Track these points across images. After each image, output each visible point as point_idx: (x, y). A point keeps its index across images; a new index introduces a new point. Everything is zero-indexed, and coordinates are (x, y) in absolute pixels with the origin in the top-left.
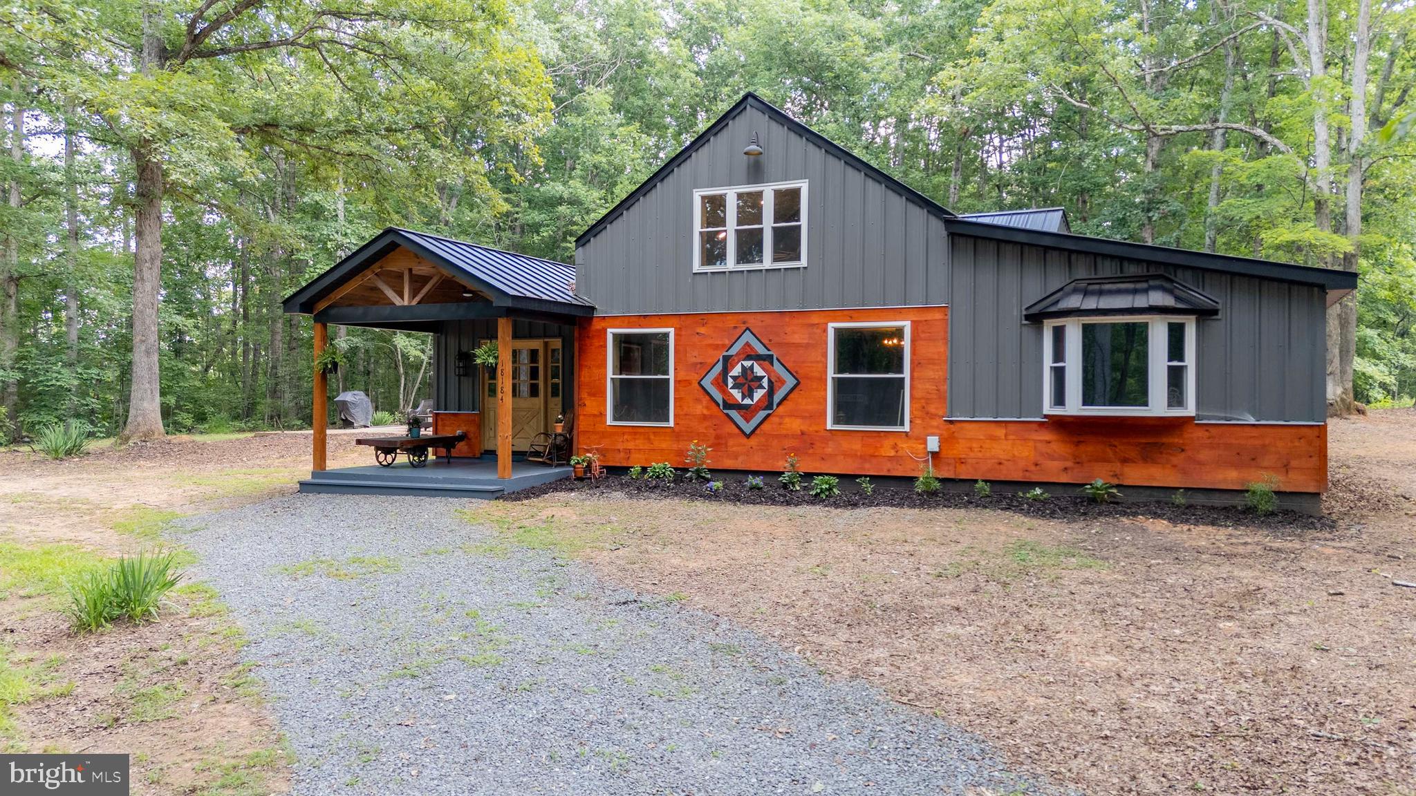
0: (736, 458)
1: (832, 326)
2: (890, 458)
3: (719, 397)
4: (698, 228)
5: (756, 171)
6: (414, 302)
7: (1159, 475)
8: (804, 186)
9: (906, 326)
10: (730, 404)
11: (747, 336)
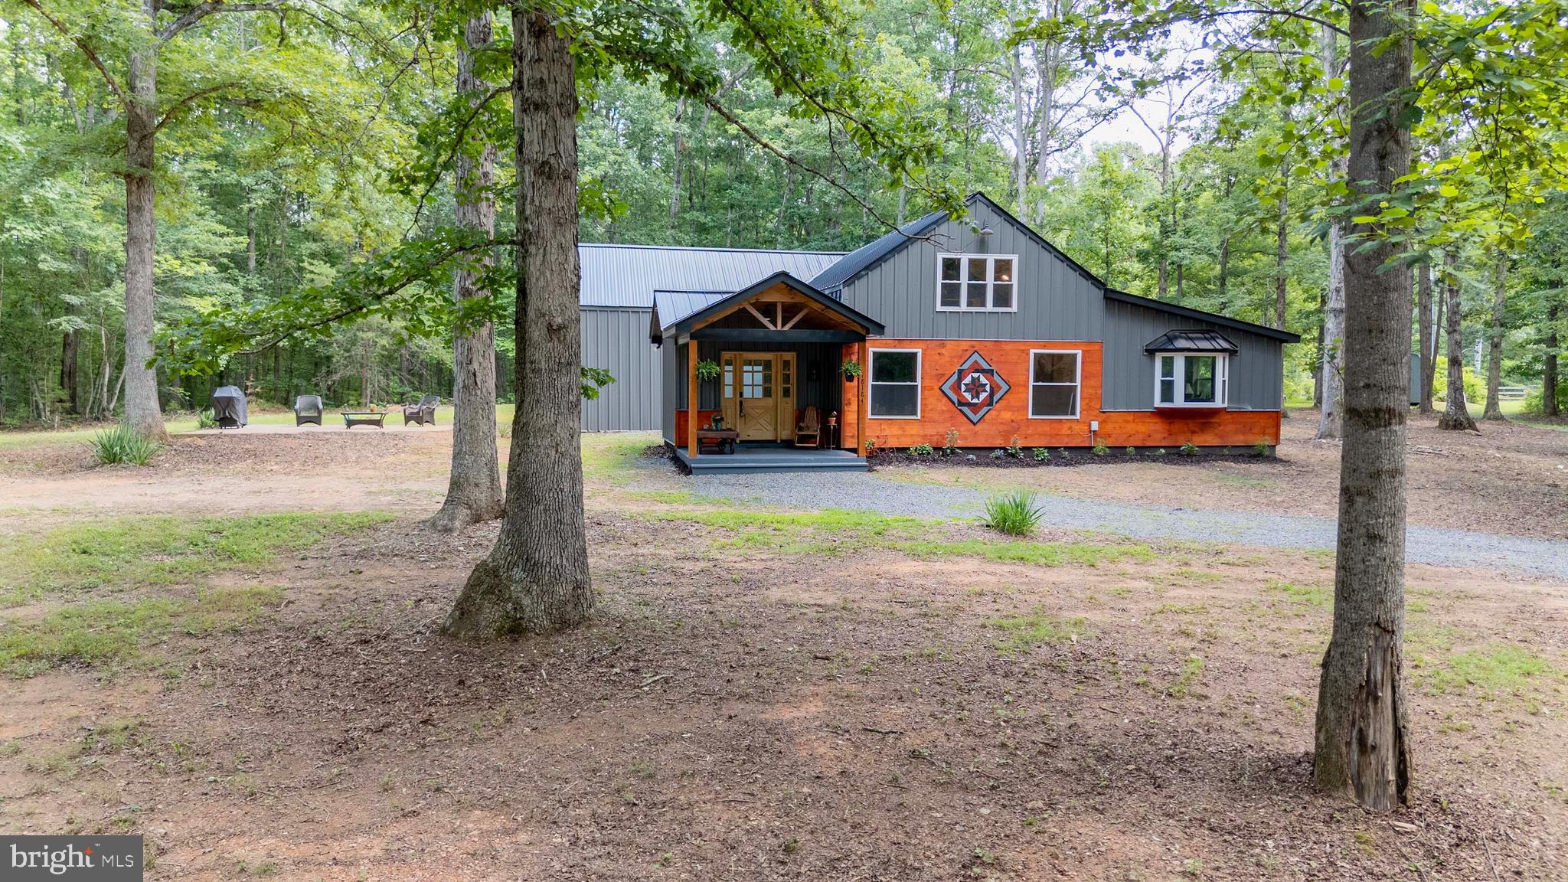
0: (966, 439)
1: (1032, 352)
2: (1068, 436)
3: (955, 398)
4: (940, 281)
5: (982, 245)
6: (786, 328)
7: (1209, 439)
8: (1015, 259)
9: (1079, 353)
10: (963, 403)
11: (976, 357)
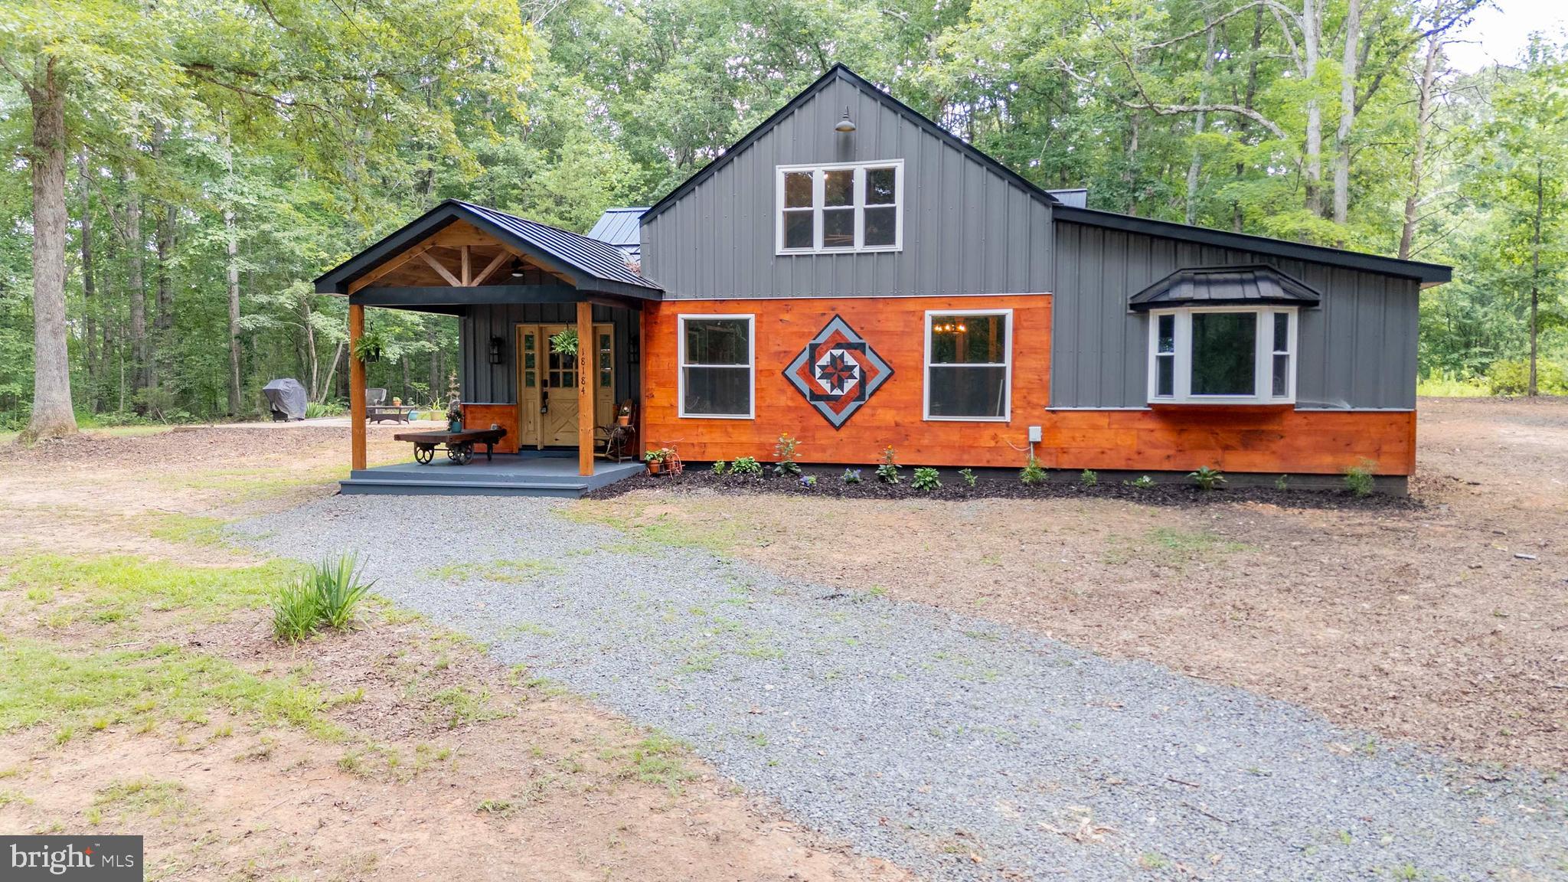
0: (824, 450)
1: (928, 314)
2: (990, 449)
3: (805, 388)
4: (781, 207)
5: (846, 148)
6: (475, 284)
7: (1259, 461)
8: (899, 166)
9: (1009, 313)
10: (817, 396)
11: (836, 324)
